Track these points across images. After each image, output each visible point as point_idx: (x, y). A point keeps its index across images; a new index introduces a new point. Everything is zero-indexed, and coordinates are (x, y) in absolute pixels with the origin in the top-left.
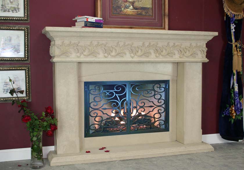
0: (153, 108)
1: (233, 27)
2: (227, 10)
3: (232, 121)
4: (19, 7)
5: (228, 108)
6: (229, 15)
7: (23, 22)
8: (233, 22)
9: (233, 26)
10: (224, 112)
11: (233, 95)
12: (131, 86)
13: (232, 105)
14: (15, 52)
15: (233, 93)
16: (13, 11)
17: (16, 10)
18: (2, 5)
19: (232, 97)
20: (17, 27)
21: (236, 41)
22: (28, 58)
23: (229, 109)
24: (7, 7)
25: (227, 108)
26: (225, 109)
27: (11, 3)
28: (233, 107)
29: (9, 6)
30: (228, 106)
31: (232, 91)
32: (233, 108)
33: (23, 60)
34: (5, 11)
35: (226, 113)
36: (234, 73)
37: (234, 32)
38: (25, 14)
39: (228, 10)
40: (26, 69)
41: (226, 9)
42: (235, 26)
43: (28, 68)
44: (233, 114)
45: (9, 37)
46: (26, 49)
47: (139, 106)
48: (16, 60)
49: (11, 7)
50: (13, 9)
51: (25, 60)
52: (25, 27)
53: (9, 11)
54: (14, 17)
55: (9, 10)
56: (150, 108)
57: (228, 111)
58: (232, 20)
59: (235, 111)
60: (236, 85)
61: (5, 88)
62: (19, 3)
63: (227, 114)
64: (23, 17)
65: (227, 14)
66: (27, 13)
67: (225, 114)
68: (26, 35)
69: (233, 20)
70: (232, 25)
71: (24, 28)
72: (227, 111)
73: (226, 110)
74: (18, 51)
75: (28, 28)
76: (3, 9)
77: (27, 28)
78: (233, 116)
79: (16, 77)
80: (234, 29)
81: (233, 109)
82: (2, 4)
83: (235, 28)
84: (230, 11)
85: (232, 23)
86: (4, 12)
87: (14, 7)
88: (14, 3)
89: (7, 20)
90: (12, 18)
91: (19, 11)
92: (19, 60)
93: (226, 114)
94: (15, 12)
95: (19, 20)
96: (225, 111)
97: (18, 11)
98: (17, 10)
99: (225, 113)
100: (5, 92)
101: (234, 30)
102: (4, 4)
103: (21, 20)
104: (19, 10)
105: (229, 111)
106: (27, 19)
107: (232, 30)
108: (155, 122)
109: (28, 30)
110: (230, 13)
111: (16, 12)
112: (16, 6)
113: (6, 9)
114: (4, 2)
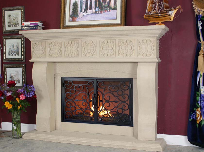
4: (18, 22)
5: (195, 112)
9: (200, 23)
10: (191, 115)
14: (16, 55)
16: (15, 25)
17: (16, 24)
18: (9, 22)
22: (24, 59)
25: (194, 112)
27: (14, 20)
28: (197, 111)
29: (12, 22)
30: (195, 109)
31: (197, 94)
33: (21, 60)
35: (194, 117)
36: (201, 75)
37: (201, 30)
40: (22, 67)
42: (201, 23)
45: (13, 44)
46: (22, 52)
49: (14, 23)
50: (15, 24)
53: (12, 26)
54: (15, 30)
59: (202, 116)
60: (202, 88)
62: (18, 19)
63: (194, 118)
65: (195, 11)
67: (192, 118)
68: (22, 42)
70: (199, 22)
72: (194, 115)
73: (194, 113)
74: (18, 54)
79: (17, 72)
80: (200, 27)
81: (197, 113)
83: (202, 26)
86: (10, 27)
88: (15, 20)
89: (11, 32)
96: (192, 115)
102: (10, 21)
104: (18, 24)
111: (17, 26)
112: (17, 22)
113: (11, 24)
114: (10, 20)
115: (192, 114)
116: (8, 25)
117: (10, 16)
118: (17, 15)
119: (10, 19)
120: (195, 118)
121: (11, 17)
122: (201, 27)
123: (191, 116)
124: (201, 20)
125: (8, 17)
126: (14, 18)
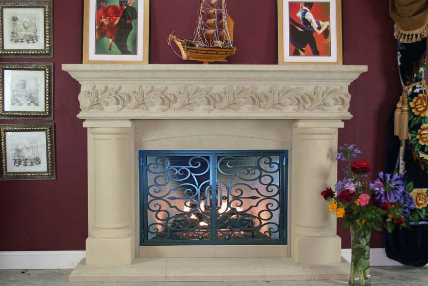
0: (258, 200)
4: (37, 35)
7: (42, 57)
12: (218, 160)
14: (31, 104)
16: (28, 41)
17: (32, 39)
18: (13, 33)
20: (33, 65)
22: (50, 112)
24: (20, 35)
27: (26, 28)
29: (22, 34)
33: (43, 116)
34: (16, 41)
36: (401, 142)
37: (400, 66)
38: (45, 45)
40: (47, 129)
43: (51, 129)
45: (23, 80)
46: (47, 98)
47: (232, 195)
48: (31, 116)
49: (26, 35)
50: (28, 38)
51: (47, 116)
52: (45, 65)
53: (22, 42)
54: (29, 50)
55: (22, 40)
56: (251, 200)
61: (16, 158)
62: (38, 28)
64: (42, 50)
66: (49, 44)
68: (47, 78)
71: (44, 67)
74: (36, 102)
75: (51, 66)
76: (14, 38)
77: (49, 67)
79: (32, 141)
80: (399, 62)
82: (12, 31)
86: (16, 43)
87: (30, 35)
88: (30, 29)
89: (20, 54)
90: (26, 52)
91: (37, 41)
92: (37, 116)
94: (32, 42)
95: (37, 54)
97: (35, 41)
98: (34, 39)
100: (17, 164)
102: (15, 30)
103: (40, 54)
104: (37, 39)
106: (49, 52)
108: (261, 226)
109: (50, 70)
112: (33, 34)
113: (18, 38)
114: (15, 27)
116: (11, 40)
117: (17, 19)
118: (35, 19)
119: (15, 25)
121: (18, 23)
124: (400, 50)
125: (12, 22)
126: (26, 25)
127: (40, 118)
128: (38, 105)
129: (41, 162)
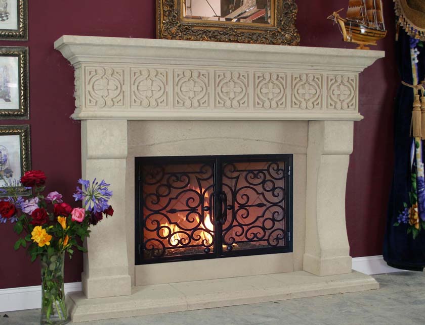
1: (414, 54)
2: (405, 23)
3: (415, 234)
4: (8, 10)
5: (406, 209)
6: (407, 33)
7: (15, 40)
8: (415, 46)
9: (415, 52)
10: (399, 216)
11: (415, 184)
13: (415, 204)
15: (415, 180)
17: (1, 15)
19: (413, 188)
20: (3, 49)
21: (419, 83)
22: (25, 110)
23: (407, 211)
25: (404, 210)
26: (401, 212)
28: (416, 207)
30: (405, 205)
31: (414, 177)
32: (416, 209)
33: (17, 115)
35: (403, 218)
36: (418, 143)
37: (417, 64)
38: (19, 25)
39: (407, 23)
40: (22, 133)
41: (403, 20)
42: (418, 53)
43: (26, 132)
44: (416, 220)
46: (22, 92)
51: (21, 115)
52: (20, 50)
57: (406, 214)
58: (413, 40)
59: (419, 215)
60: (421, 166)
63: (404, 220)
64: (15, 31)
65: (405, 30)
66: (24, 23)
67: (399, 221)
69: (414, 42)
70: (412, 51)
71: (18, 52)
72: (403, 215)
73: (403, 212)
74: (7, 98)
75: (26, 51)
77: (24, 53)
78: (416, 223)
80: (416, 59)
81: (415, 211)
83: (418, 57)
84: (409, 25)
85: (413, 46)
91: (7, 19)
92: (9, 115)
93: (402, 222)
95: (8, 36)
96: (401, 215)
97: (5, 18)
98: (3, 15)
99: (401, 219)
101: (417, 61)
103: (12, 36)
104: (7, 16)
105: (408, 215)
106: (25, 33)
107: (414, 59)
109: (25, 56)
110: (410, 29)
111: (3, 20)
112: (2, 9)
115: (399, 214)
120: (406, 221)
122: (418, 59)
123: (398, 218)
124: (417, 47)
127: (14, 118)
128: (10, 101)
129: (13, 174)
